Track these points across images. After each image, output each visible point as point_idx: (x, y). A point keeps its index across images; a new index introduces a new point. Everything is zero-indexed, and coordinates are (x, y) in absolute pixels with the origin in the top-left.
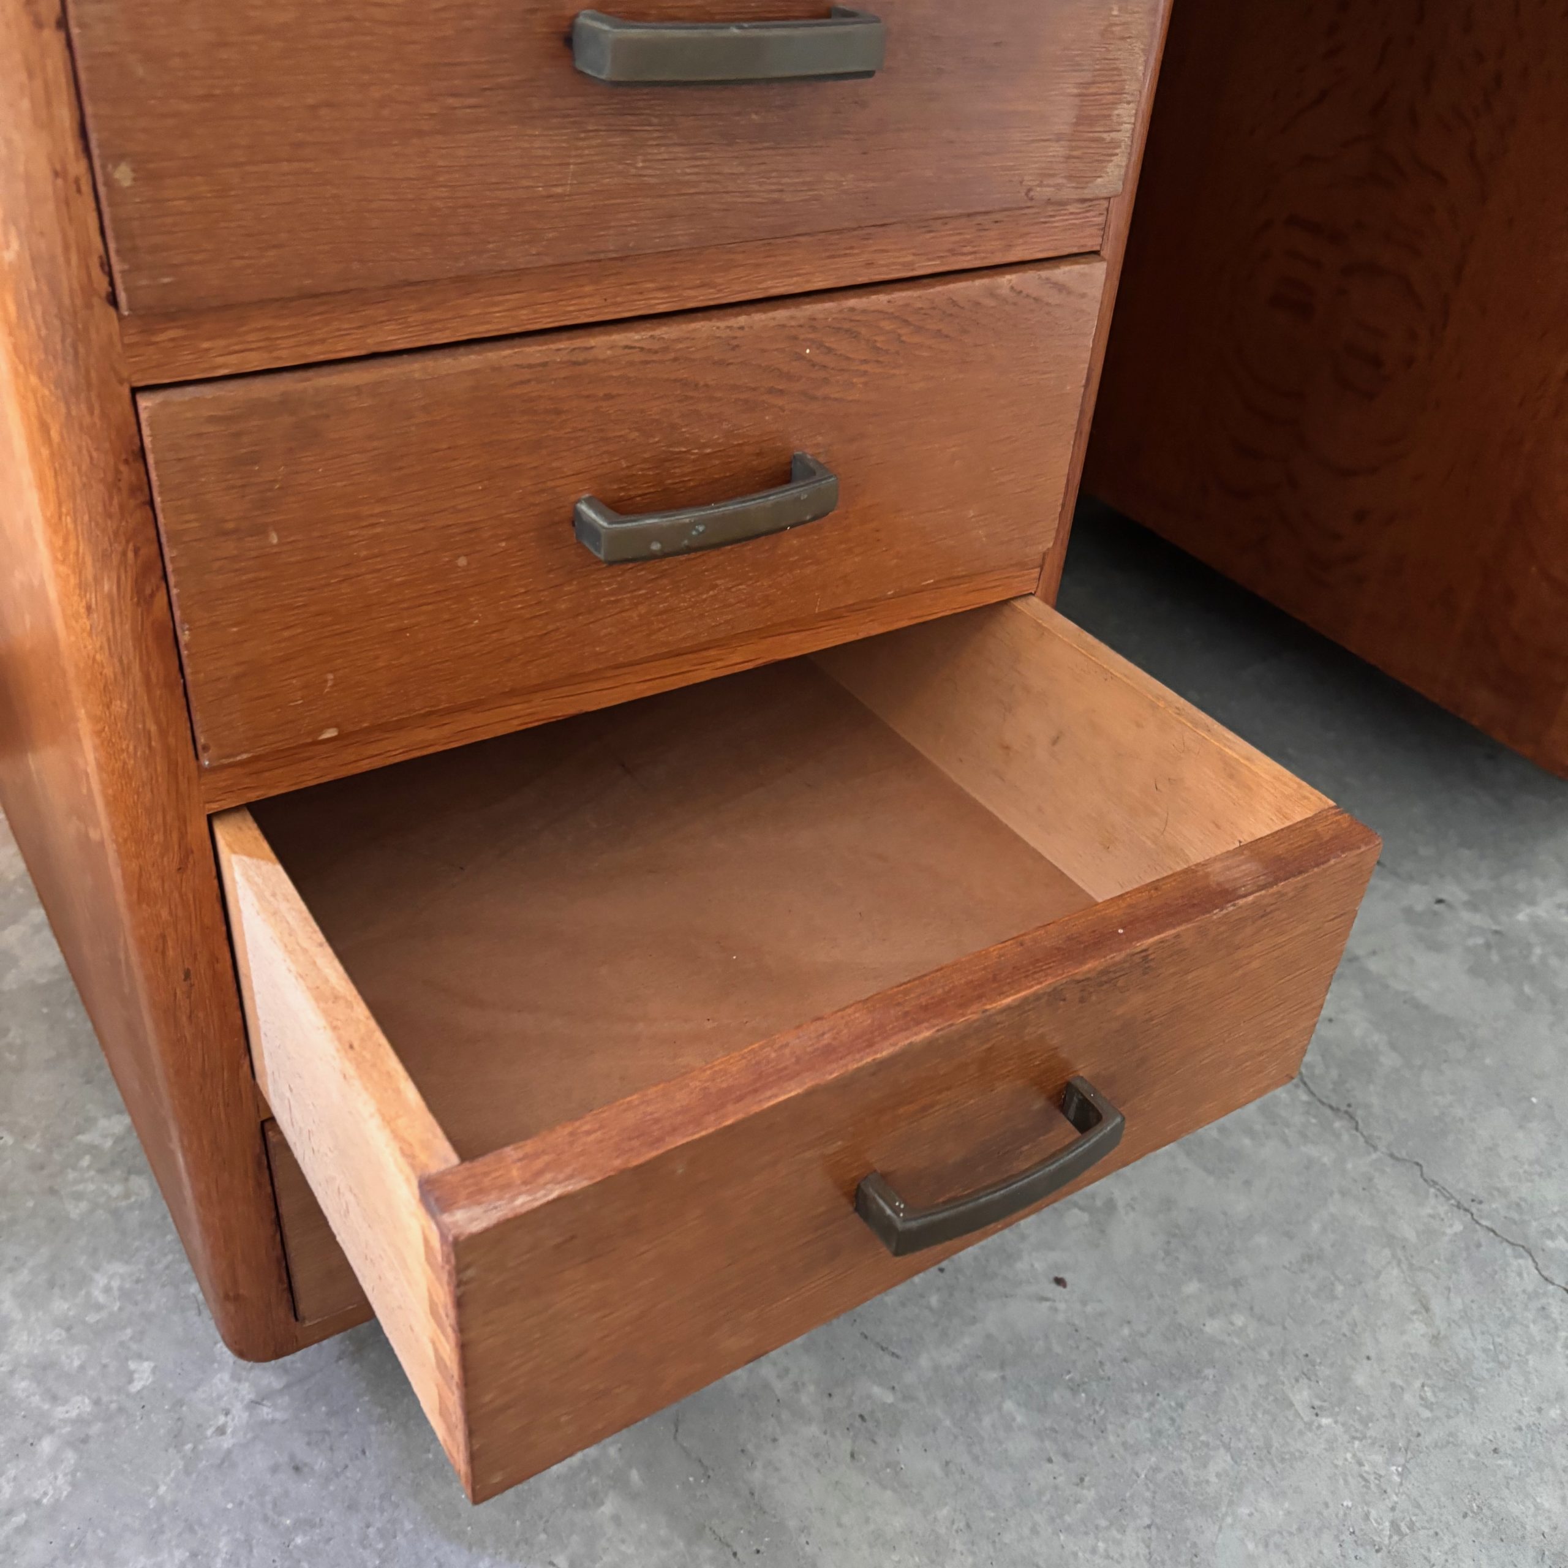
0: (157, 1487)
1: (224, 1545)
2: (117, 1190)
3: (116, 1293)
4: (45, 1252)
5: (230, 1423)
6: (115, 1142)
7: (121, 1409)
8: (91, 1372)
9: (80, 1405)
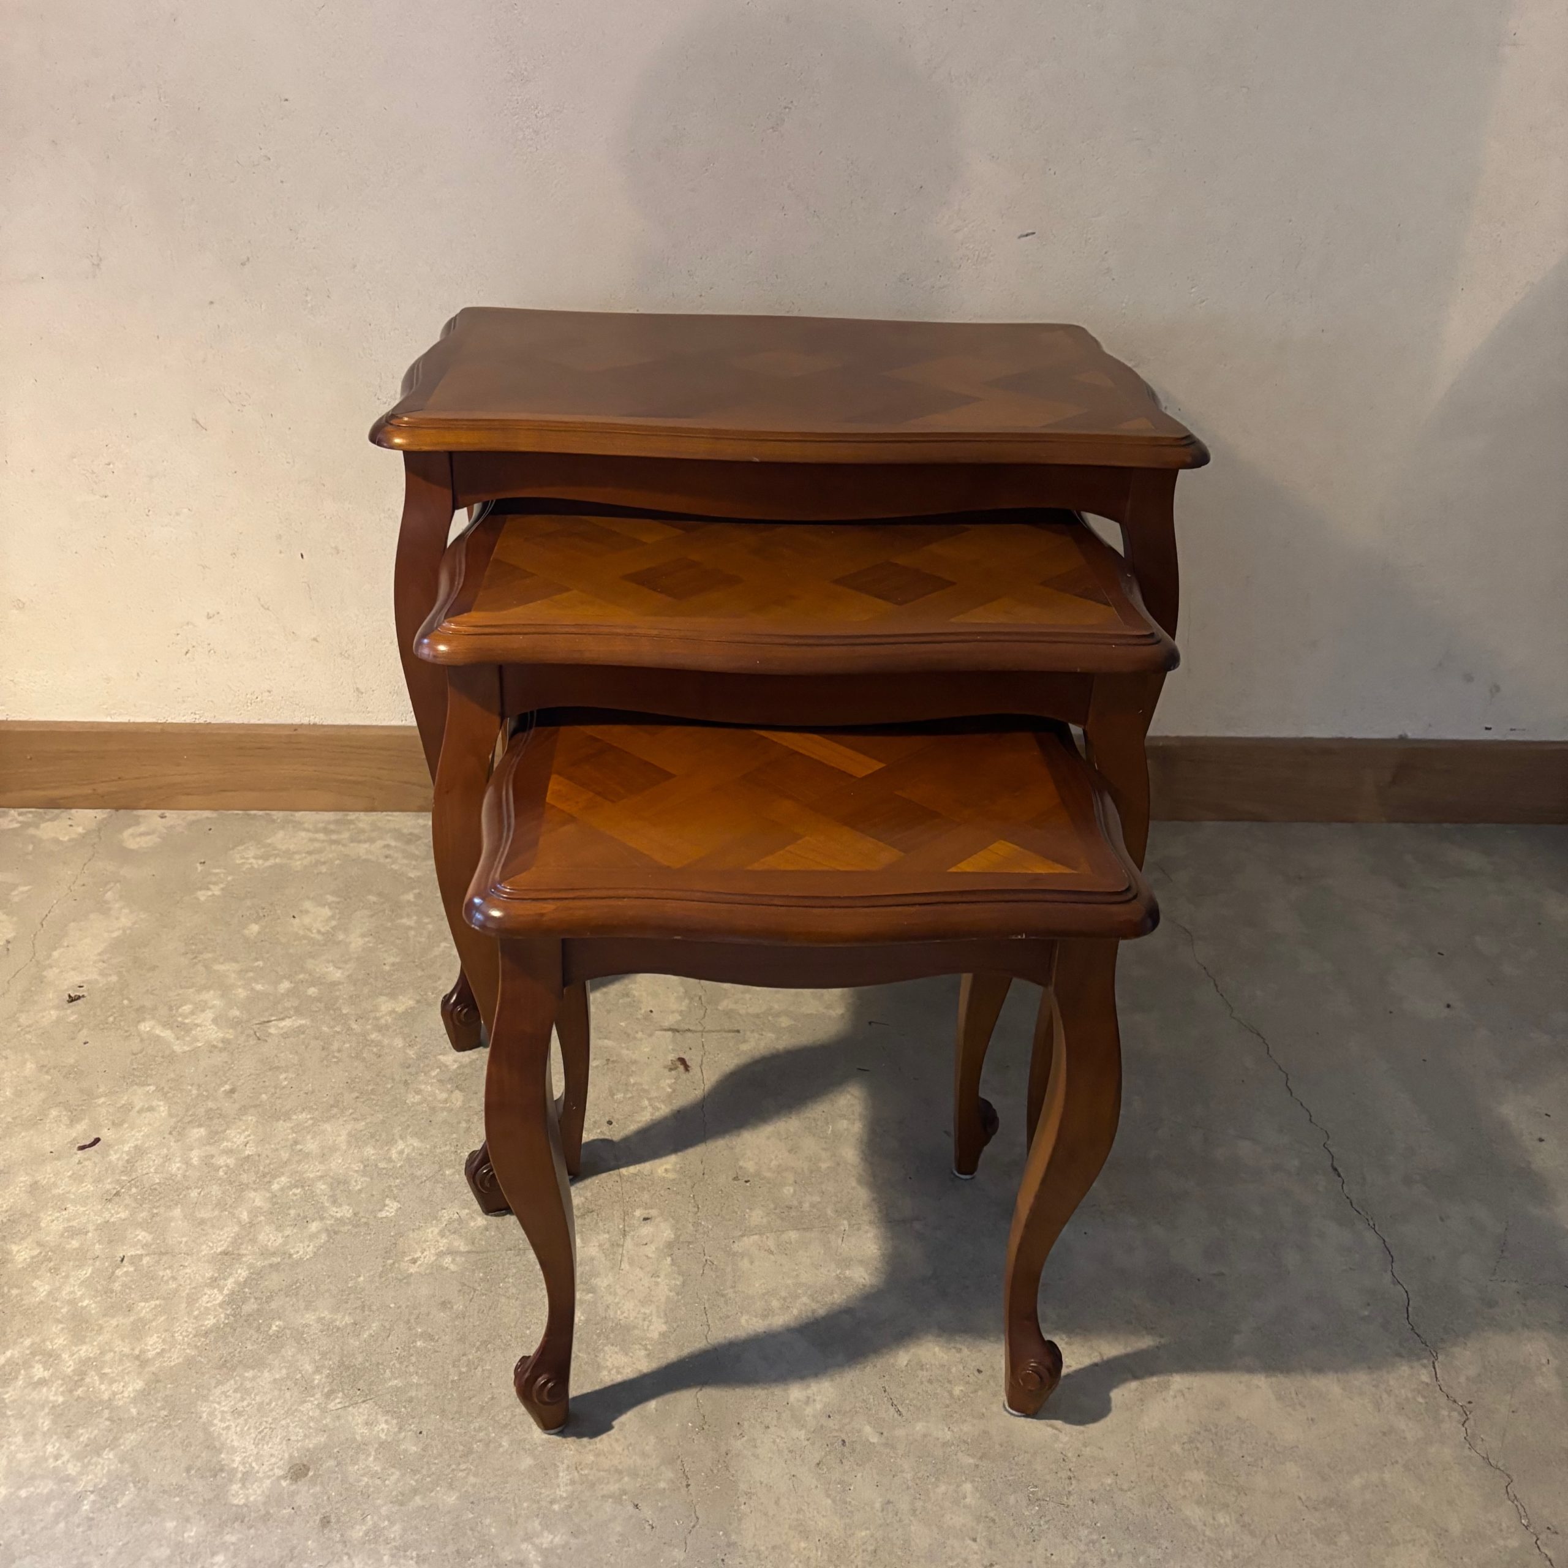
0: (360, 1276)
1: (375, 1326)
2: (444, 1095)
3: (404, 1156)
4: (380, 1116)
5: (422, 1259)
6: (459, 1068)
7: (366, 1223)
8: (363, 1195)
9: (346, 1212)
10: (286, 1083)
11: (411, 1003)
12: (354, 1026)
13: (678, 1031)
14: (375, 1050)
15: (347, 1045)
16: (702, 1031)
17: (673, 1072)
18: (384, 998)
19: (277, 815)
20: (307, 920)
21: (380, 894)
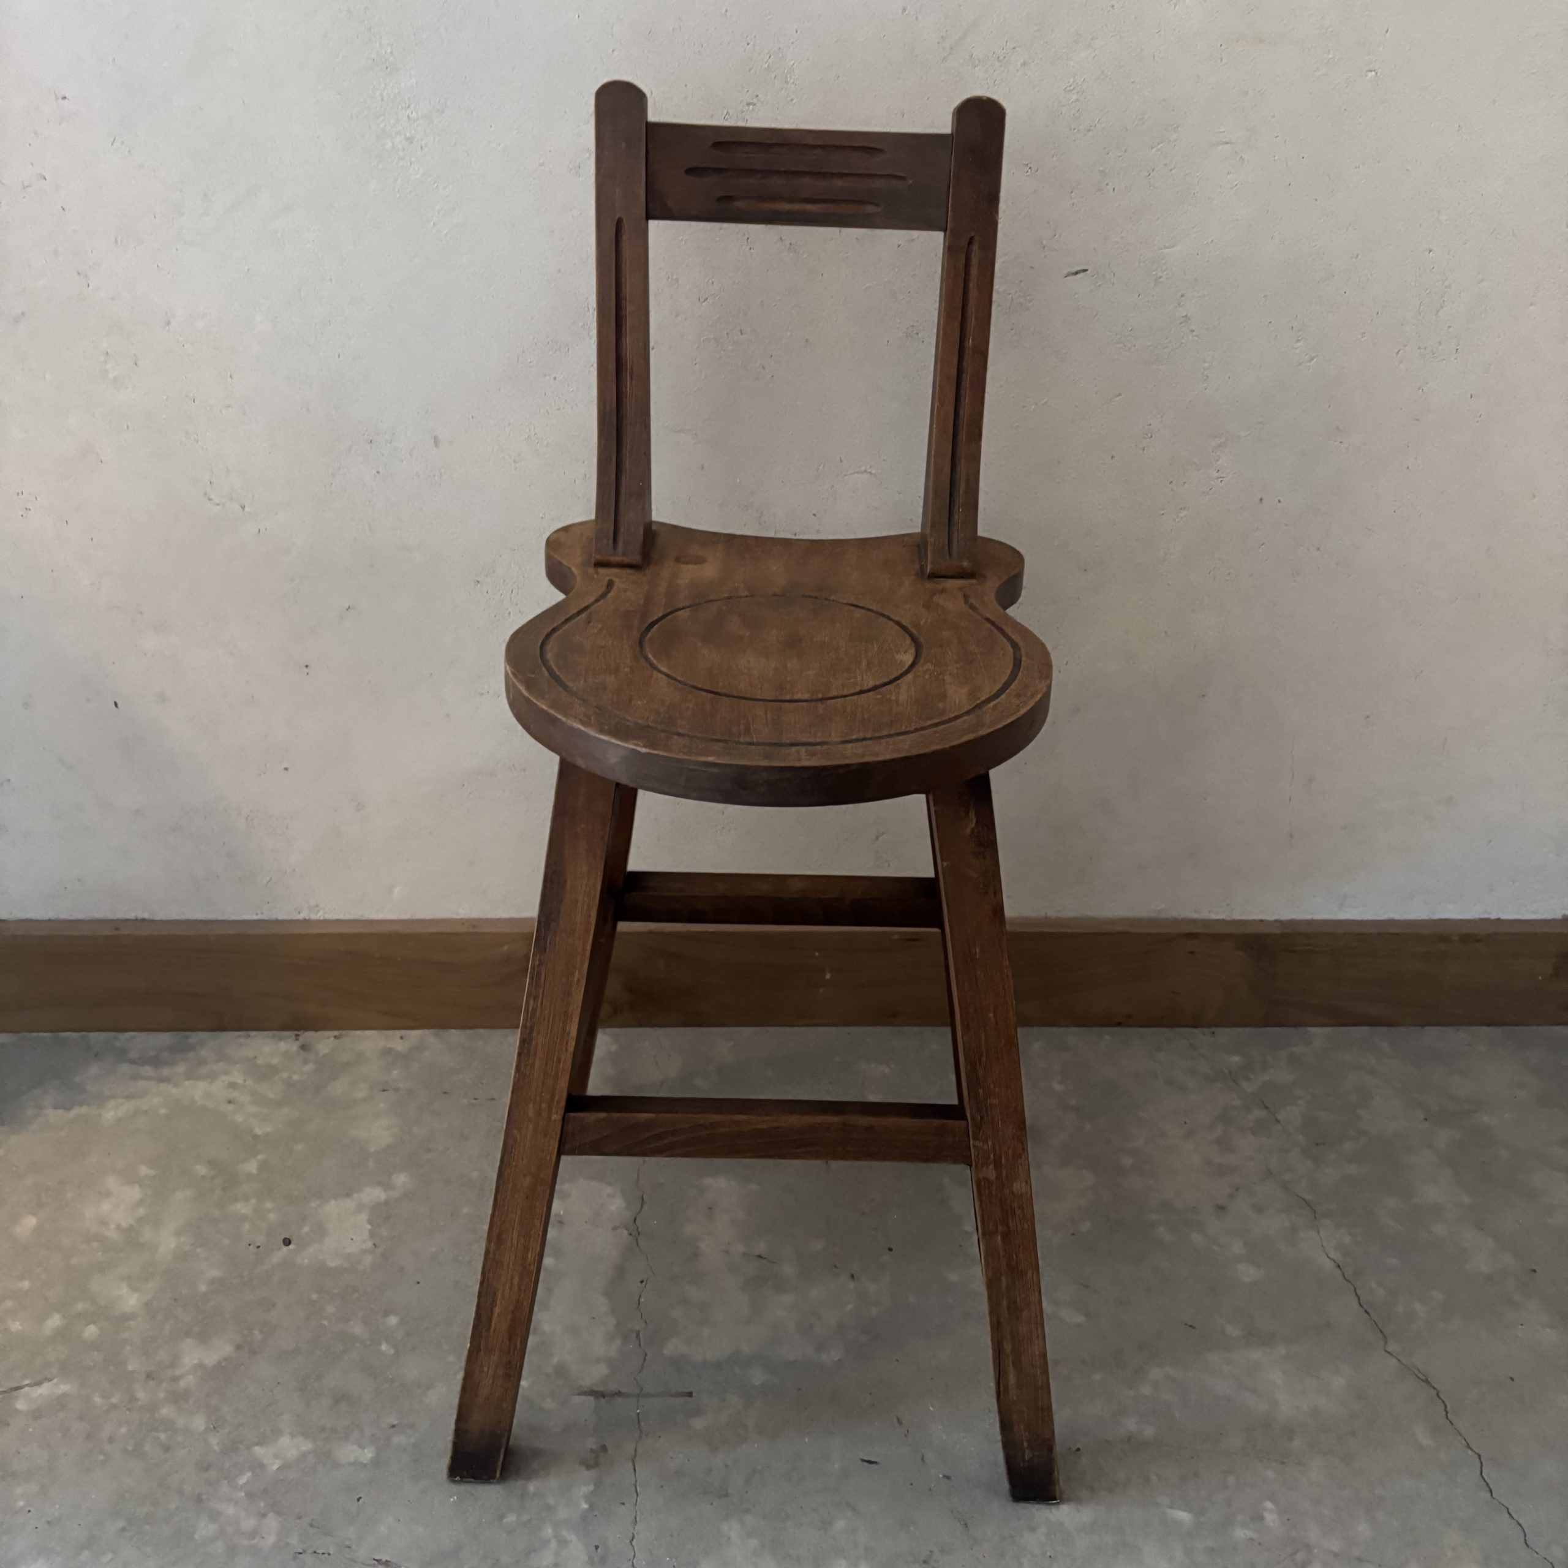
10: (21, 1503)
11: (228, 1349)
12: (141, 1395)
13: (604, 1396)
14: (162, 1436)
15: (124, 1430)
16: (638, 1396)
17: (593, 1473)
18: (190, 1341)
19: (95, 1037)
20: (106, 1207)
21: (211, 1163)
